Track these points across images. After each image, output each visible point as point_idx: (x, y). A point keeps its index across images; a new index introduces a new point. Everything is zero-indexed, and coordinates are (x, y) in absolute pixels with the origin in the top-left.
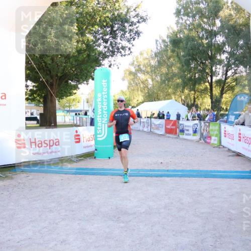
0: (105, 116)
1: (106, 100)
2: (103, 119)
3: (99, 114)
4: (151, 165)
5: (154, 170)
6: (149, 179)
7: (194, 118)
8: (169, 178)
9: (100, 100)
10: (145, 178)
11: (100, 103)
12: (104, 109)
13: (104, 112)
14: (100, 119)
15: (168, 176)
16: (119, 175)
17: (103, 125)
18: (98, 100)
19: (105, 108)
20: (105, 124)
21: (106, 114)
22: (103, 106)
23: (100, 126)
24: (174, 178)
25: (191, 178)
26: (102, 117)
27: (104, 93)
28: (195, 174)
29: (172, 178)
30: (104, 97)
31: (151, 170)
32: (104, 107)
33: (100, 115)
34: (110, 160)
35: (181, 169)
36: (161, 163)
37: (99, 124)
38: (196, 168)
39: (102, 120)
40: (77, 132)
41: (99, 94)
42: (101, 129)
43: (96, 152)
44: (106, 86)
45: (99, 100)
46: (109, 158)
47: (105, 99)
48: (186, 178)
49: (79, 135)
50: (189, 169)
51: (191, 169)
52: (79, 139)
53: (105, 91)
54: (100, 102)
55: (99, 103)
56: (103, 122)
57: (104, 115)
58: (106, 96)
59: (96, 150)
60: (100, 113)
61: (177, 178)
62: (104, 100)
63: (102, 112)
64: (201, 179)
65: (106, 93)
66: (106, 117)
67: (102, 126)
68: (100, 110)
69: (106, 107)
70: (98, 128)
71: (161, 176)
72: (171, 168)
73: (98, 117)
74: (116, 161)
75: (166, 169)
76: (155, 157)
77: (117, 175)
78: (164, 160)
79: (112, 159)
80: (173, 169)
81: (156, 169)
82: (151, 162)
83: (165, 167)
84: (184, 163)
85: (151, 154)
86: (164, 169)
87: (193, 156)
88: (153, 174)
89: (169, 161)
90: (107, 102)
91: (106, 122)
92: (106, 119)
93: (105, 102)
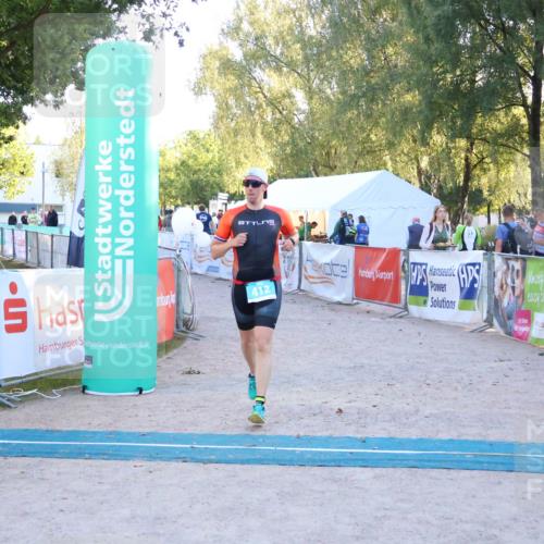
0: (127, 228)
1: (132, 168)
2: (118, 240)
3: (101, 221)
4: (301, 418)
5: (311, 440)
6: (293, 473)
8: (368, 473)
9: (109, 168)
10: (278, 469)
11: (109, 179)
12: (122, 201)
13: (124, 214)
14: (108, 240)
15: (365, 462)
16: (177, 459)
17: (119, 263)
18: (97, 168)
19: (127, 198)
20: (124, 258)
21: (130, 223)
22: (117, 192)
23: (107, 267)
24: (390, 470)
25: (454, 473)
26: (115, 234)
27: (121, 141)
28: (469, 455)
29: (377, 471)
30: (125, 157)
31: (298, 437)
32: (122, 193)
33: (105, 225)
34: (140, 400)
35: (414, 434)
36: (340, 411)
37: (101, 258)
38: (472, 433)
39: (115, 245)
40: (13, 288)
41: (104, 143)
42: (111, 281)
43: (86, 366)
45: (104, 165)
46: (141, 390)
47: (128, 162)
48: (435, 473)
49: (22, 303)
50: (444, 436)
51: (453, 435)
52: (23, 316)
53: (128, 131)
54: (106, 174)
55: (103, 179)
56: (118, 251)
57: (123, 224)
58: (131, 150)
59: (89, 359)
60: (109, 217)
61: (402, 473)
62: (124, 167)
63: (115, 211)
64: (493, 476)
65: (132, 140)
66: (131, 232)
67: (113, 269)
68: (109, 206)
69: (131, 193)
70: (99, 275)
71: (339, 462)
72: (377, 431)
73: (100, 231)
74: (164, 404)
75: (359, 436)
76: (315, 388)
77: (169, 459)
78: (350, 402)
79: (151, 397)
80: (383, 435)
81: (319, 434)
82: (301, 407)
83: (353, 428)
84: (427, 412)
85: (299, 375)
86: (351, 435)
87: (460, 388)
88: (309, 456)
89: (370, 406)
90: (132, 177)
91: (131, 253)
92: (130, 242)
93: (126, 176)
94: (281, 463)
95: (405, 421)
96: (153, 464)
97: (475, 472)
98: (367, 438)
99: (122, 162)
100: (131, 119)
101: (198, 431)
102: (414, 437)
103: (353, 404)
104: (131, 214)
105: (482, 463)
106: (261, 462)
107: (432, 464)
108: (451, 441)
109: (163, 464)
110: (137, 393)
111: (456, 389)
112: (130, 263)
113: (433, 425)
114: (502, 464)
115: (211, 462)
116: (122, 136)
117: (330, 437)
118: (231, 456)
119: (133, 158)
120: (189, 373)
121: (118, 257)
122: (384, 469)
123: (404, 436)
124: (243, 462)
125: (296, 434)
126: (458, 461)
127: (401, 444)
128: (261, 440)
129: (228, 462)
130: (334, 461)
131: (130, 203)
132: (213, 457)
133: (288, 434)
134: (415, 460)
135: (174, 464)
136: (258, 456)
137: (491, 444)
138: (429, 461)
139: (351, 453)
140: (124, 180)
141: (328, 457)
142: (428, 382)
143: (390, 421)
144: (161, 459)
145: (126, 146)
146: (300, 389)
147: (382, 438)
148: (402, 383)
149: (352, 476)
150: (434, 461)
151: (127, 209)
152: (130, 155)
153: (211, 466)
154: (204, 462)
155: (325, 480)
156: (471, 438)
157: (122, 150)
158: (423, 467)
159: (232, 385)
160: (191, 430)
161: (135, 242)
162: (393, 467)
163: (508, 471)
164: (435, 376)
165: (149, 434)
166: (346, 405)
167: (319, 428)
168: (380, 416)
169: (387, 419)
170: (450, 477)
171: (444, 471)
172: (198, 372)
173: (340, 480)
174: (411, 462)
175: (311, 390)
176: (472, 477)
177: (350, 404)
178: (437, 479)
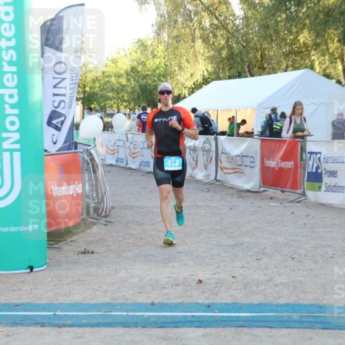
0: (13, 123)
1: (14, 69)
2: (4, 135)
4: (164, 288)
5: (163, 307)
7: (300, 134)
8: (201, 331)
10: (121, 330)
12: (7, 99)
13: (9, 111)
16: (37, 324)
17: (7, 156)
19: (11, 96)
20: (11, 151)
24: (220, 329)
25: (274, 331)
28: (295, 316)
29: (208, 330)
31: (153, 304)
35: (256, 299)
36: (200, 281)
44: (11, 17)
46: (31, 268)
47: (10, 63)
48: (258, 331)
50: (282, 301)
51: (292, 300)
53: (9, 34)
58: (12, 52)
61: (228, 332)
64: (308, 333)
65: (13, 43)
66: (16, 127)
67: (1, 161)
69: (15, 92)
72: (225, 298)
74: (49, 279)
75: (207, 302)
76: (190, 263)
77: (29, 325)
78: (214, 274)
79: (40, 273)
80: (229, 301)
81: (173, 301)
82: (166, 279)
83: (206, 295)
84: (278, 282)
85: (182, 253)
86: (200, 302)
87: (320, 261)
88: (154, 319)
89: (230, 277)
90: (15, 76)
91: (17, 146)
92: (16, 136)
93: (9, 76)
94: (127, 325)
95: (255, 288)
96: (14, 329)
97: (294, 330)
98: (213, 304)
99: (5, 64)
100: (10, 23)
101: (68, 300)
102: (256, 302)
103: (217, 275)
104: (16, 111)
105: (305, 322)
106: (109, 325)
107: (258, 324)
108: (287, 305)
109: (22, 329)
110: (29, 271)
111: (316, 262)
112: (17, 155)
113: (278, 292)
114: (321, 323)
115: (65, 326)
116: (3, 39)
117: (179, 303)
118: (85, 321)
119: (14, 59)
120: (84, 253)
121: (6, 150)
122: (214, 329)
123: (249, 301)
124: (93, 326)
125: (149, 301)
126: (283, 322)
127: (241, 308)
128: (118, 307)
129: (80, 326)
130: (173, 323)
131: (15, 100)
132: (69, 322)
133: (146, 302)
134: (245, 321)
135: (32, 329)
136: (109, 320)
137: (320, 307)
138: (258, 321)
139: (192, 316)
140: (8, 80)
141: (170, 320)
142: (294, 256)
143: (240, 290)
144: (23, 325)
145: (8, 48)
146: (175, 264)
147: (226, 304)
148: (269, 257)
149: (184, 335)
150: (262, 321)
151: (12, 106)
152: (12, 57)
153: (65, 329)
154: (60, 326)
155: (158, 338)
156: (305, 302)
157: (4, 52)
158: (249, 327)
159: (118, 262)
160: (62, 300)
161: (21, 137)
162: (223, 327)
163: (323, 329)
164: (303, 252)
165: (22, 304)
166: (209, 277)
167: (175, 296)
168: (234, 285)
169: (239, 287)
170: (270, 334)
171: (268, 329)
172: (93, 253)
173: (172, 338)
174: (241, 323)
175: (186, 265)
176: (289, 334)
177: (213, 276)
178: (257, 336)
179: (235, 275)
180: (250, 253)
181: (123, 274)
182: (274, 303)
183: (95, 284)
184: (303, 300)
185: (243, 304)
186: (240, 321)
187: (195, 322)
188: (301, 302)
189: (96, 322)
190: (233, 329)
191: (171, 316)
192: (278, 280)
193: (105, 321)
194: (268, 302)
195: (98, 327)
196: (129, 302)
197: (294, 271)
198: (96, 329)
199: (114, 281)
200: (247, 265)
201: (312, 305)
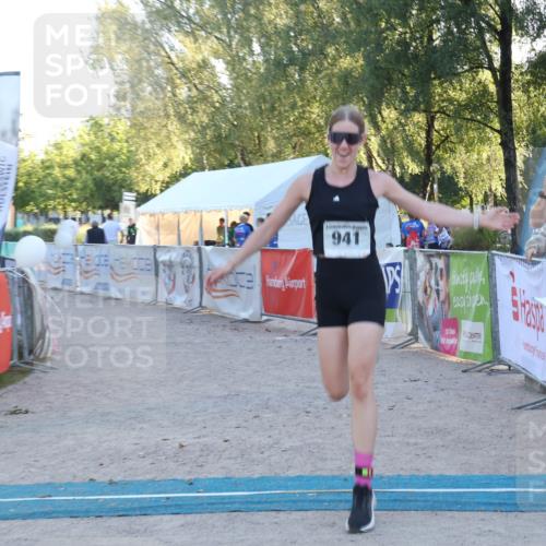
5: (124, 486)
8: (179, 520)
10: (66, 522)
15: (177, 508)
24: (205, 516)
25: (282, 515)
28: (311, 493)
29: (190, 518)
31: (111, 483)
35: (258, 471)
48: (259, 517)
50: (292, 473)
51: (307, 471)
61: (218, 519)
71: (145, 510)
72: (214, 471)
75: (187, 478)
78: (199, 437)
80: (220, 475)
81: (140, 478)
82: (134, 447)
83: (187, 468)
84: (287, 445)
86: (179, 478)
87: (345, 416)
89: (221, 441)
94: (73, 515)
97: (310, 513)
98: (195, 480)
102: (256, 476)
103: (200, 440)
105: (325, 501)
106: (48, 515)
107: (259, 506)
108: (299, 478)
111: (340, 417)
113: (287, 460)
117: (153, 481)
118: (12, 510)
120: (15, 412)
122: (199, 515)
123: (246, 474)
124: (25, 517)
125: (107, 479)
126: (294, 502)
127: (235, 484)
128: (62, 489)
129: (6, 518)
130: (141, 508)
133: (102, 480)
134: (242, 503)
136: (48, 508)
138: (259, 503)
139: (168, 498)
141: (136, 505)
142: (308, 410)
143: (235, 458)
146: (145, 426)
147: (214, 479)
148: (277, 412)
149: (155, 525)
150: (266, 502)
155: (119, 533)
156: (325, 473)
158: (247, 511)
159: (62, 425)
162: (211, 512)
166: (191, 441)
167: (143, 471)
168: (227, 452)
169: (233, 456)
170: (276, 520)
171: (274, 513)
172: (27, 412)
173: (138, 531)
174: (236, 506)
175: (159, 425)
176: (303, 519)
177: (197, 440)
178: (258, 524)
179: (227, 438)
180: (249, 407)
181: (69, 442)
182: (282, 475)
183: (30, 457)
184: (322, 469)
185: (239, 479)
186: (235, 503)
187: (170, 506)
188: (319, 473)
189: (30, 512)
190: (224, 515)
191: (137, 499)
192: (287, 444)
193: (42, 510)
194: (273, 474)
195: (33, 518)
196: (77, 481)
197: (309, 430)
198: (29, 521)
199: (57, 451)
200: (245, 424)
201: (334, 477)
